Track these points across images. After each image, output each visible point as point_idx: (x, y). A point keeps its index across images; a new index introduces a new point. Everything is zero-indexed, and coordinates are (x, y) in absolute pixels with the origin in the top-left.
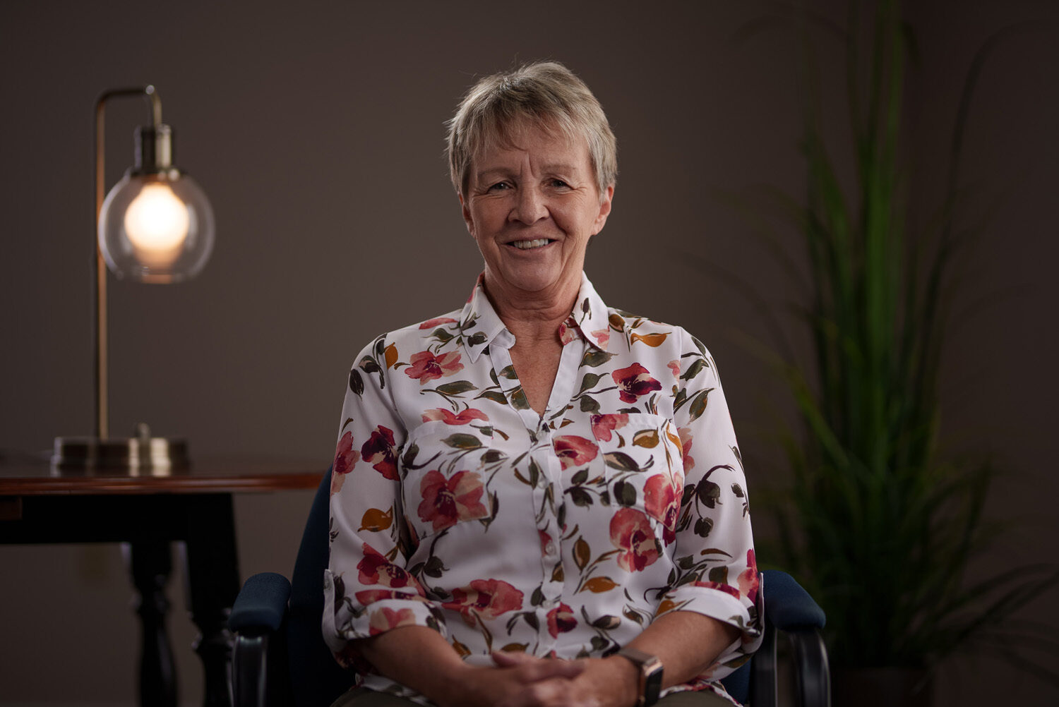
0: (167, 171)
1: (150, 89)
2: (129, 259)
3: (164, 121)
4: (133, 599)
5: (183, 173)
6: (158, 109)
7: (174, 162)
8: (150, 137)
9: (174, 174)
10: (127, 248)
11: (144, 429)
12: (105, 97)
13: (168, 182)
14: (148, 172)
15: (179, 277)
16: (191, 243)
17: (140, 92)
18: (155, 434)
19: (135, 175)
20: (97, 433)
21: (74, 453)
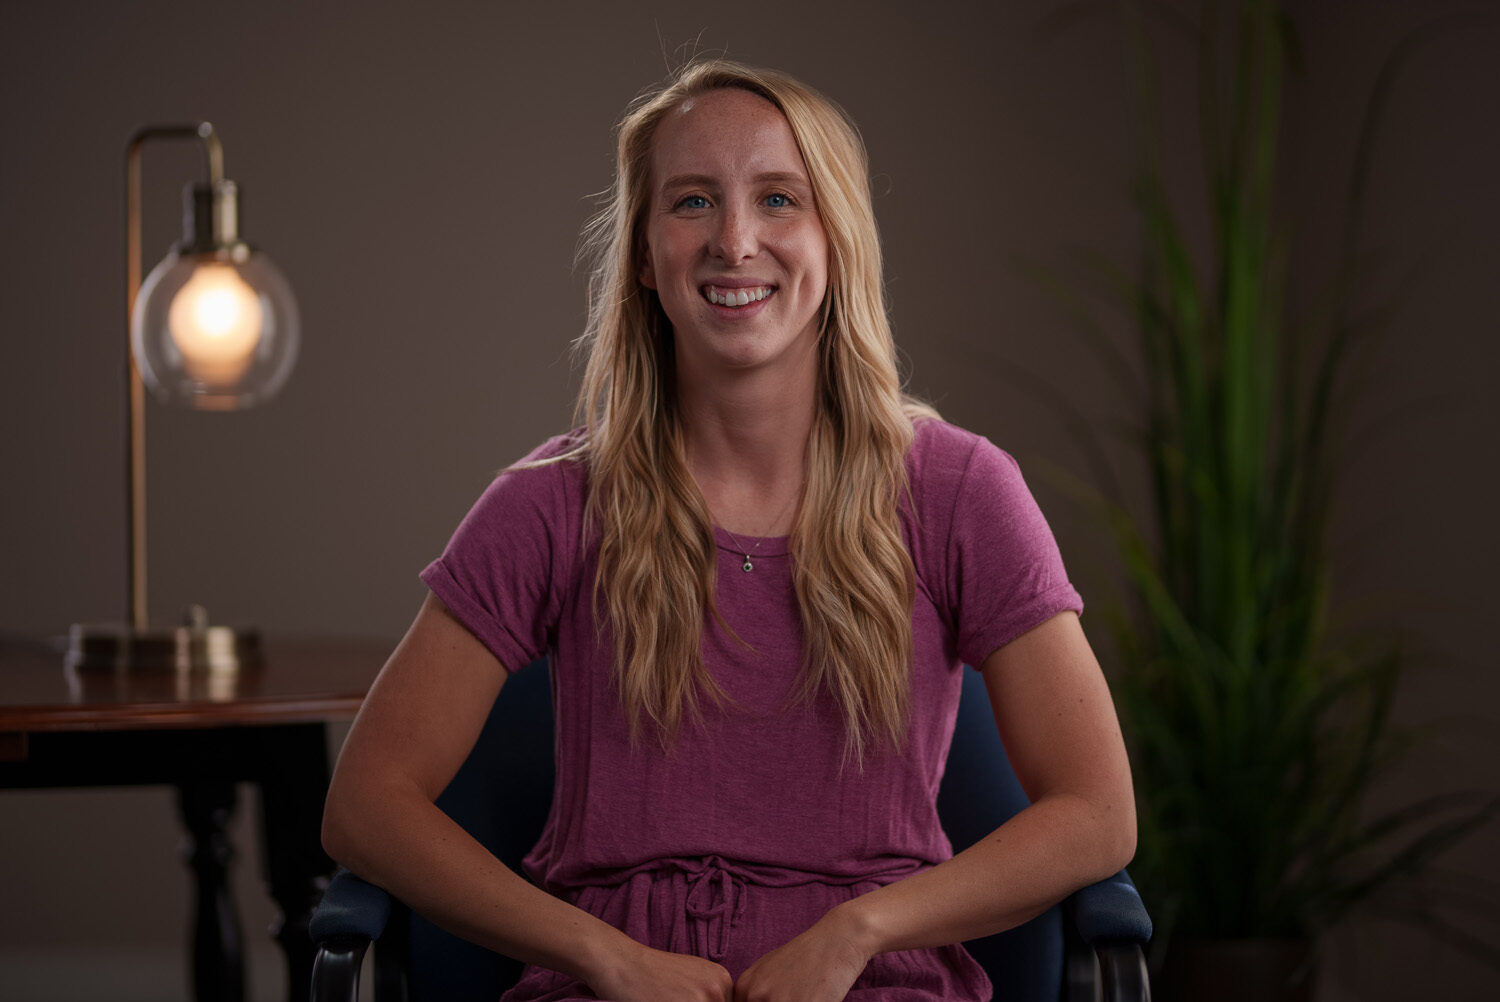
0: (231, 247)
1: (206, 128)
2: (175, 373)
3: (227, 176)
4: (181, 843)
5: (253, 249)
6: (217, 157)
7: (242, 234)
8: (206, 201)
9: (241, 252)
10: (173, 358)
11: (199, 615)
12: (141, 138)
13: (230, 263)
14: (203, 249)
15: (247, 400)
16: (265, 352)
17: (189, 132)
18: (215, 621)
19: (185, 253)
20: (131, 617)
21: (99, 650)
